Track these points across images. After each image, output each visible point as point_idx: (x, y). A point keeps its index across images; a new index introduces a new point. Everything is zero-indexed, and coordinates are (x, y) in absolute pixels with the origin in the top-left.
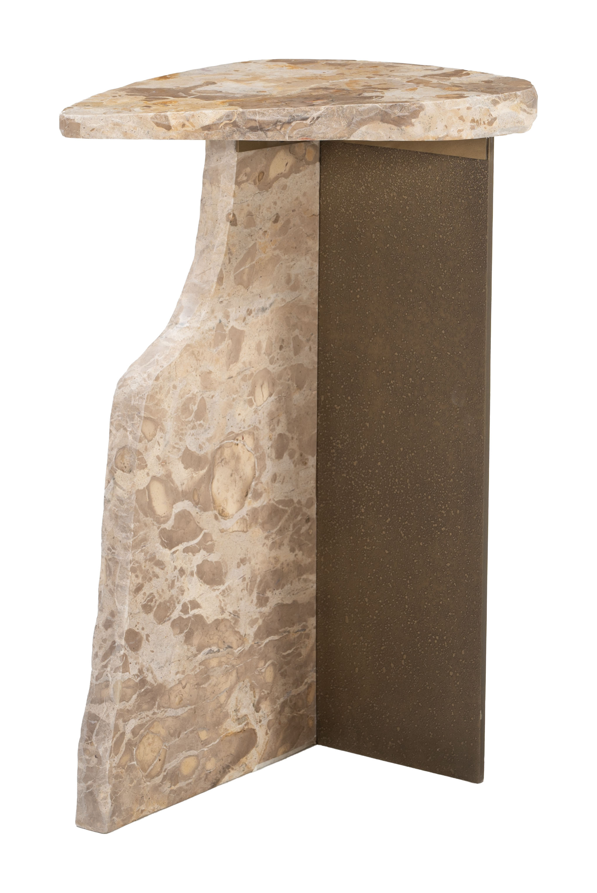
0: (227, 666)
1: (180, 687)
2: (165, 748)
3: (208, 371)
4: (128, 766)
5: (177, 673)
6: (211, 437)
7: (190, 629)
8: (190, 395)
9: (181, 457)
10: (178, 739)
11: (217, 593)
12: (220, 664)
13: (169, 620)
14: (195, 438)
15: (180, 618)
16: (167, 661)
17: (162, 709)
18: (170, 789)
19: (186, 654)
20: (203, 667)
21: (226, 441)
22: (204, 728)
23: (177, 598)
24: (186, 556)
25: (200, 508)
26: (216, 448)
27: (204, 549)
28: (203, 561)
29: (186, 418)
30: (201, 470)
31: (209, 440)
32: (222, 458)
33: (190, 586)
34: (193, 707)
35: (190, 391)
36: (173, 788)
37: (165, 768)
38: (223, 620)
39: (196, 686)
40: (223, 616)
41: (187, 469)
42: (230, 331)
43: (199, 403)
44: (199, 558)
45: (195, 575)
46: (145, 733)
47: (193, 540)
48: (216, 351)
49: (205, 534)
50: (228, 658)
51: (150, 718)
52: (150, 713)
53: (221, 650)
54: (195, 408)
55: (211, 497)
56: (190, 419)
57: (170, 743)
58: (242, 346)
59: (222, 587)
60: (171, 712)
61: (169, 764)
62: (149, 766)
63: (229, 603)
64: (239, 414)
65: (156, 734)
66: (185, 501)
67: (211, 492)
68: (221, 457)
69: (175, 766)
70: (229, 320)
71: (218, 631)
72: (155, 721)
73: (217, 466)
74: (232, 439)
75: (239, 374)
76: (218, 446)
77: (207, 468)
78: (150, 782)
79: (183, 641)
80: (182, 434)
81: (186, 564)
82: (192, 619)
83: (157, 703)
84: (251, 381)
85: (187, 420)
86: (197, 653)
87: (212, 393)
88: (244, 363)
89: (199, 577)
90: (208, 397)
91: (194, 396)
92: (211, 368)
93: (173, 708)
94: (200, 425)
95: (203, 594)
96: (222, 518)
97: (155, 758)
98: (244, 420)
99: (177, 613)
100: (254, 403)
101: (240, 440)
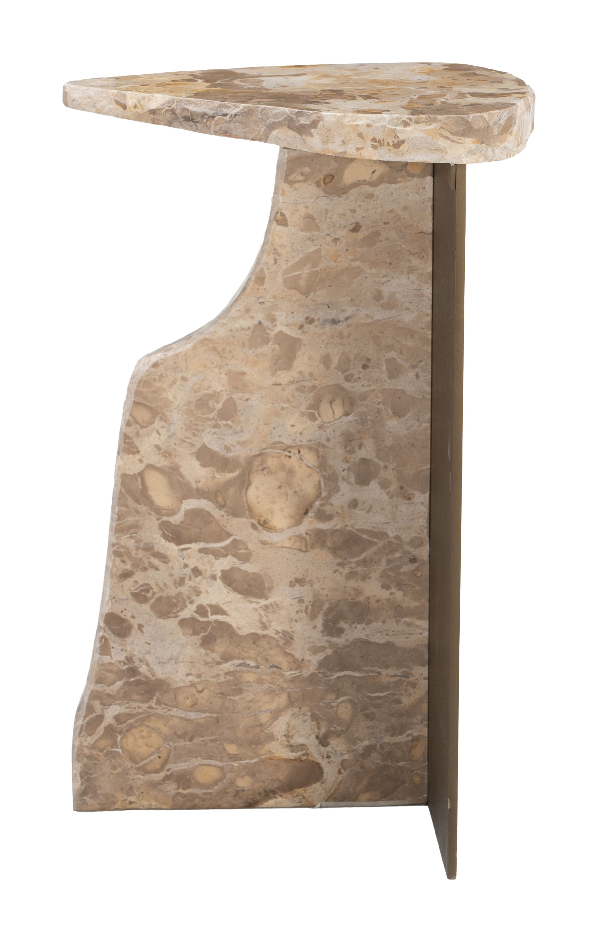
0: (272, 686)
1: (193, 690)
2: (168, 746)
3: (240, 372)
4: (108, 751)
5: (188, 675)
6: (245, 442)
7: (210, 633)
8: (210, 391)
9: (195, 453)
10: (189, 743)
11: (254, 605)
12: (260, 681)
13: (177, 617)
14: (218, 438)
15: (193, 619)
16: (171, 659)
17: (164, 706)
18: (176, 791)
19: (203, 658)
20: (231, 678)
21: (269, 450)
22: (233, 742)
23: (189, 598)
24: (203, 556)
25: (226, 512)
26: (253, 454)
27: (234, 555)
28: (232, 568)
29: (203, 414)
30: (229, 472)
31: (242, 444)
32: (264, 466)
33: (210, 589)
34: (215, 715)
35: (210, 387)
36: (181, 791)
37: (167, 767)
38: (264, 636)
39: (220, 695)
40: (265, 632)
41: (205, 467)
42: (276, 335)
43: (225, 402)
44: (226, 563)
45: (218, 579)
46: (136, 724)
47: (215, 542)
48: (253, 352)
49: (235, 541)
50: (273, 678)
51: (144, 710)
52: (145, 706)
53: (261, 667)
54: (219, 406)
55: (246, 504)
56: (211, 416)
57: (176, 744)
58: (297, 354)
59: (263, 602)
60: (175, 712)
61: (175, 765)
62: (142, 760)
63: (275, 621)
64: (293, 426)
65: (154, 729)
66: (202, 500)
67: (245, 499)
68: (261, 465)
69: (184, 770)
70: (274, 324)
71: (257, 646)
72: (152, 716)
73: (254, 473)
74: (281, 450)
75: (291, 383)
76: (257, 453)
77: (238, 472)
78: (143, 775)
79: (198, 644)
80: (198, 430)
81: (204, 566)
82: (214, 624)
83: (155, 698)
84: (312, 394)
85: (205, 416)
86: (222, 661)
87: (247, 396)
88: (300, 373)
89: (226, 584)
90: (240, 399)
91: (216, 394)
92: (244, 369)
93: (181, 709)
94: (227, 425)
95: (231, 602)
96: (263, 529)
97: (153, 754)
98: (301, 433)
99: (188, 612)
100: (319, 418)
101: (294, 454)
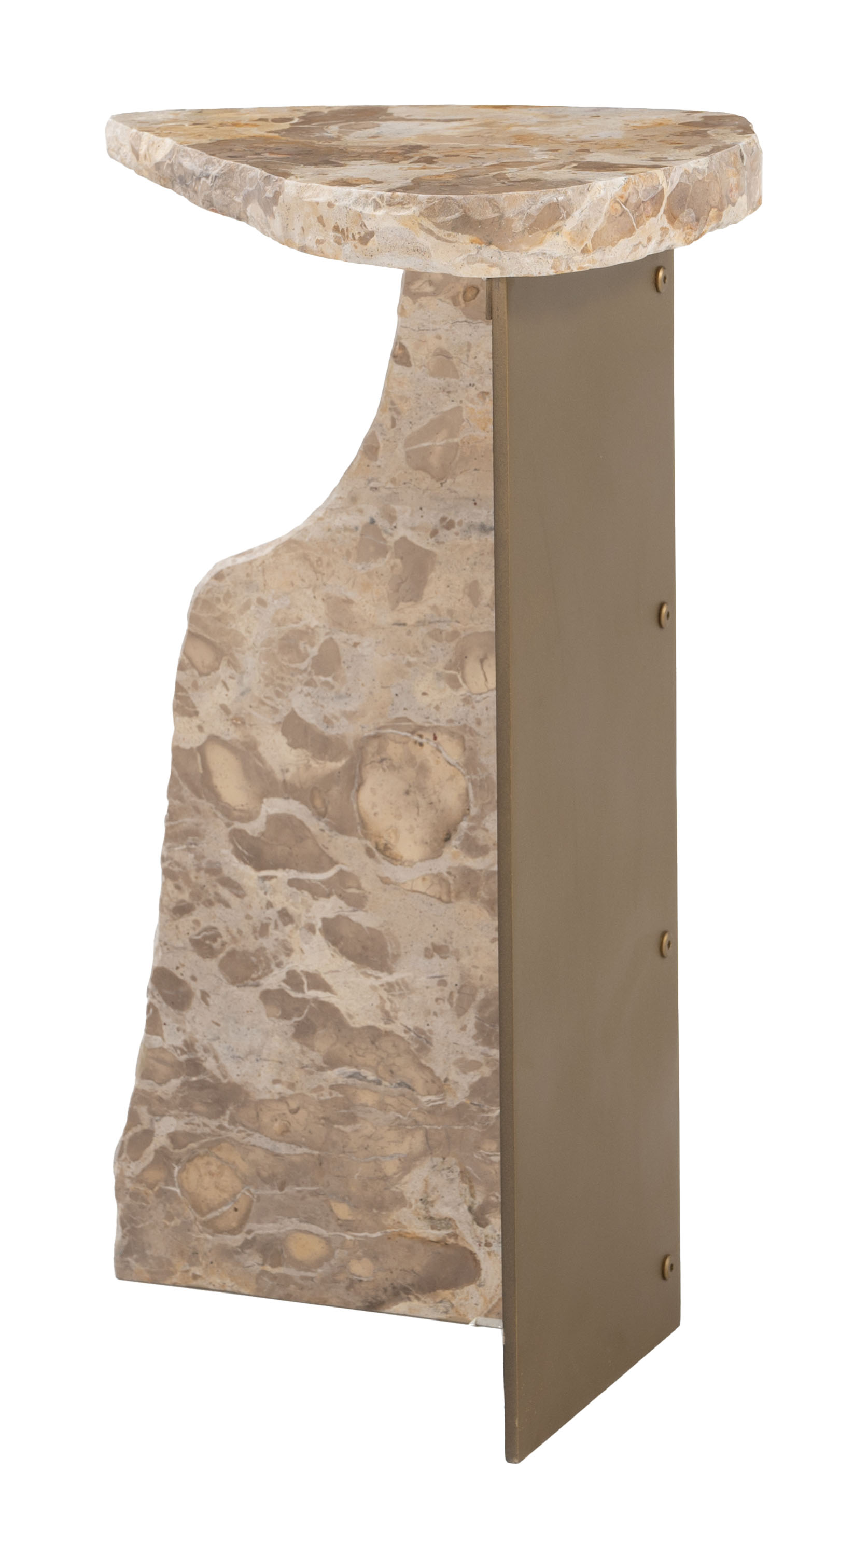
0: (401, 1116)
1: (283, 1108)
2: (247, 1194)
3: (344, 598)
4: (160, 1189)
5: (276, 1082)
6: (354, 713)
7: (307, 1018)
8: (300, 626)
9: (279, 723)
10: (279, 1192)
11: (372, 981)
12: (383, 1106)
13: (257, 985)
14: (313, 702)
15: (281, 992)
16: (251, 1053)
17: (241, 1128)
18: (261, 1268)
19: (298, 1058)
20: (340, 1096)
21: (390, 730)
22: (343, 1200)
23: (275, 957)
24: (295, 893)
25: (327, 823)
26: (366, 734)
27: (340, 896)
28: (338, 917)
29: (290, 662)
30: (331, 761)
31: (350, 716)
32: (383, 756)
33: (305, 947)
34: (316, 1153)
35: (301, 620)
36: (268, 1268)
37: (248, 1226)
38: (388, 1034)
39: (323, 1121)
40: (389, 1027)
41: (295, 748)
42: (396, 543)
43: (322, 645)
44: (329, 907)
45: (318, 933)
46: (201, 1152)
47: (312, 872)
48: (363, 568)
49: (341, 873)
50: (402, 1104)
51: (213, 1131)
52: (214, 1123)
53: (384, 1083)
54: (314, 651)
55: (357, 815)
56: (303, 666)
57: (260, 1192)
58: (430, 577)
59: (385, 978)
60: (257, 1139)
61: (259, 1226)
62: (211, 1210)
63: (404, 1011)
64: (424, 694)
65: (227, 1163)
66: (291, 801)
67: (355, 806)
68: (378, 753)
69: (272, 1235)
70: (394, 524)
71: (377, 1048)
72: (224, 1141)
73: (368, 767)
74: (408, 732)
75: (421, 623)
76: (372, 733)
77: (344, 761)
78: (213, 1235)
79: (290, 1034)
80: (283, 687)
81: (296, 908)
82: (313, 1005)
83: (228, 1112)
84: (453, 644)
85: (293, 666)
86: (325, 1065)
87: (355, 638)
88: (434, 607)
89: (330, 941)
90: (345, 643)
91: (310, 631)
92: (351, 595)
93: (266, 1136)
94: (326, 683)
95: (337, 971)
96: (384, 859)
97: (225, 1203)
98: (437, 708)
99: (274, 980)
100: (464, 685)
101: (428, 740)
